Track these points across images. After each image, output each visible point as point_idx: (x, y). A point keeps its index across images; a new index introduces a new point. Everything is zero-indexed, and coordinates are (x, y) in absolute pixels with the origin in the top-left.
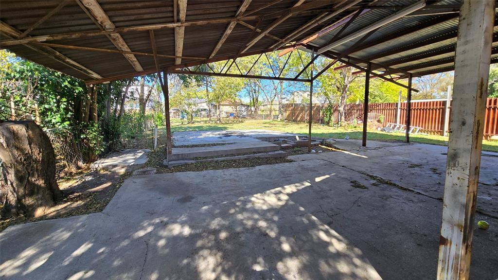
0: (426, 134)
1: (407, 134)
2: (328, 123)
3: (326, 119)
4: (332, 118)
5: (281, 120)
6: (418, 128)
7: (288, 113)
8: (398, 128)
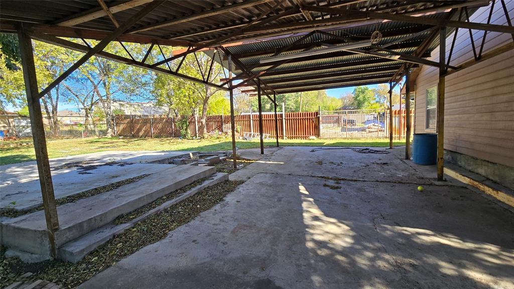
0: (273, 139)
1: (262, 140)
2: (184, 137)
3: (183, 132)
4: (189, 131)
5: (112, 136)
6: (268, 135)
7: (122, 127)
8: (254, 136)
